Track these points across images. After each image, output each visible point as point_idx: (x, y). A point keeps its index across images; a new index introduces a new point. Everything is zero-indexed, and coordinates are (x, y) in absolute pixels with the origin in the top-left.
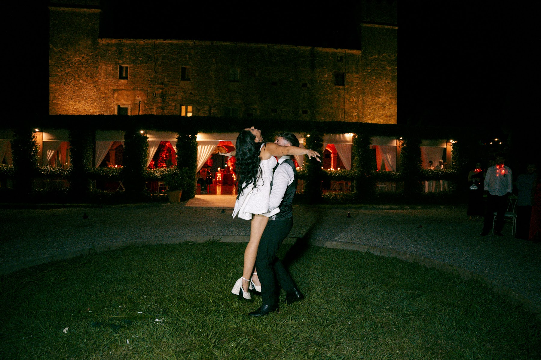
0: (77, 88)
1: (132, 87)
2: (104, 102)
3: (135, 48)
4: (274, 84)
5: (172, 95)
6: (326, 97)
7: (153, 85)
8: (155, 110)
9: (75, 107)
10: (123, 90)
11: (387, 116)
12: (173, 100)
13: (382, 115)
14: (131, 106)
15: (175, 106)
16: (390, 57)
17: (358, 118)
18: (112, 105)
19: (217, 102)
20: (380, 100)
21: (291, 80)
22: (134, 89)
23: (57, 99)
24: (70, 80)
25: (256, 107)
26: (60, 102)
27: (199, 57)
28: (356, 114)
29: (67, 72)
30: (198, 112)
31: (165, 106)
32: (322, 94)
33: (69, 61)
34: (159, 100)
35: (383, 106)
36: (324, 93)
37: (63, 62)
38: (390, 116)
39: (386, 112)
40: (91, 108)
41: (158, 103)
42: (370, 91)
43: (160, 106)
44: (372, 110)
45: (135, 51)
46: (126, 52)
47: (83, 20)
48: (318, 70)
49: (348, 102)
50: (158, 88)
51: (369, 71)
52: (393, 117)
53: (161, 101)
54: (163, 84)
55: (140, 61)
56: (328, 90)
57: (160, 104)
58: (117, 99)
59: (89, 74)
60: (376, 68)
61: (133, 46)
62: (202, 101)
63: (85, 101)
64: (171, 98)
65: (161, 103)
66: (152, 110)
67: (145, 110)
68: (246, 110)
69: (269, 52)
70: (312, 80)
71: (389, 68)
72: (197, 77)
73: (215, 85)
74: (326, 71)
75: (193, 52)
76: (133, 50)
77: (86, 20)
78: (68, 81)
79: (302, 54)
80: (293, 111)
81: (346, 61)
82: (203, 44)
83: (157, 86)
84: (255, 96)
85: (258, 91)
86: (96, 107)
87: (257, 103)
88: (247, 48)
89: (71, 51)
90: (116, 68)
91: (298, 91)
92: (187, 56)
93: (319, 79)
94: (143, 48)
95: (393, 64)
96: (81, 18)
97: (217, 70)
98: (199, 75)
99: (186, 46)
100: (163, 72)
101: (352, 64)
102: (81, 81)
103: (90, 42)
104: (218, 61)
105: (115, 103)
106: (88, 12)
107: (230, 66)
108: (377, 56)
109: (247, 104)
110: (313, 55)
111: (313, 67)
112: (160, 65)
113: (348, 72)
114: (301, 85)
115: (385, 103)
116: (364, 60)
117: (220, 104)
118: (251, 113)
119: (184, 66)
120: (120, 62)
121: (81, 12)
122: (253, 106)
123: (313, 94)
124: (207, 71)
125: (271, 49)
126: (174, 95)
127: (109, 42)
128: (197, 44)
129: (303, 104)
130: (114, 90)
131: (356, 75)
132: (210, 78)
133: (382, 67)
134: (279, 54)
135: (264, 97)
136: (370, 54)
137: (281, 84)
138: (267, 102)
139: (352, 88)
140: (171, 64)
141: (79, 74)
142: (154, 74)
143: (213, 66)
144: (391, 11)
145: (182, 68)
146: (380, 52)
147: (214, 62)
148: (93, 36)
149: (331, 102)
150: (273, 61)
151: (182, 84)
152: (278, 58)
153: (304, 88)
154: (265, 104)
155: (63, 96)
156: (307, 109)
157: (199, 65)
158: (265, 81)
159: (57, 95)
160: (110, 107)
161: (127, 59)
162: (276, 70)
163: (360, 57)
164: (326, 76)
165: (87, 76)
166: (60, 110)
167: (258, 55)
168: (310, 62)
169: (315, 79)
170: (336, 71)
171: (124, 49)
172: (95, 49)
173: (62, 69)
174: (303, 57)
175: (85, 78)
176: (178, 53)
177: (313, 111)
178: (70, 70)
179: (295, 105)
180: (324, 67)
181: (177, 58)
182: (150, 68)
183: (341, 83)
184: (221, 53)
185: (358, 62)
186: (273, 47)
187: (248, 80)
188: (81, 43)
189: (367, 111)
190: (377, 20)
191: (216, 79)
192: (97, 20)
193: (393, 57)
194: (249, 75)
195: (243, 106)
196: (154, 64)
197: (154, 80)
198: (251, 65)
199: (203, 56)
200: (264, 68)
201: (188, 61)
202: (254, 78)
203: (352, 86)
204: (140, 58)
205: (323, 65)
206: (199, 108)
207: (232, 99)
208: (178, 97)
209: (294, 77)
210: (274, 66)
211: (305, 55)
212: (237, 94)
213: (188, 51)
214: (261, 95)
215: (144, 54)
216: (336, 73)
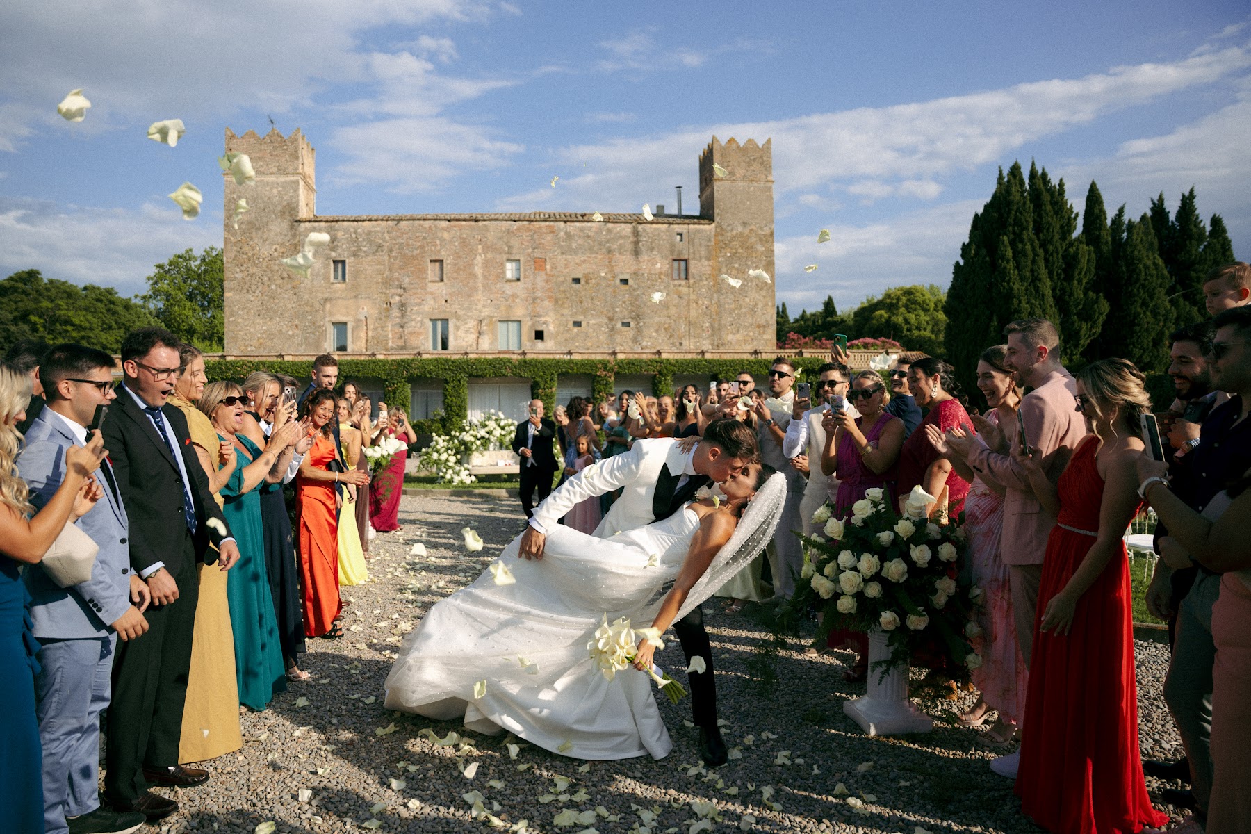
0: (266, 298)
1: (354, 294)
2: (310, 317)
3: (355, 232)
4: (577, 281)
5: (417, 304)
7: (386, 289)
8: (389, 329)
9: (263, 328)
10: (339, 298)
11: (759, 326)
12: (418, 313)
13: (752, 325)
14: (353, 324)
15: (422, 322)
16: (763, 230)
17: (712, 330)
18: (322, 323)
19: (487, 314)
20: (747, 300)
21: (603, 274)
22: (356, 297)
23: (237, 316)
24: (255, 285)
25: (549, 319)
26: (240, 320)
27: (456, 244)
28: (707, 325)
29: (251, 272)
30: (458, 331)
31: (406, 323)
33: (253, 255)
34: (396, 312)
35: (752, 310)
37: (244, 256)
38: (764, 326)
39: (758, 320)
40: (288, 328)
41: (395, 317)
44: (733, 317)
45: (356, 238)
46: (343, 238)
47: (275, 191)
48: (646, 258)
49: (694, 305)
50: (392, 296)
51: (729, 254)
52: (770, 327)
53: (400, 315)
54: (401, 288)
55: (365, 252)
56: (662, 288)
57: (397, 319)
58: (331, 314)
59: (285, 275)
60: (740, 250)
61: (352, 230)
62: (463, 313)
63: (279, 317)
64: (415, 309)
65: (399, 317)
66: (385, 329)
67: (375, 329)
68: (533, 325)
69: (566, 233)
70: (636, 274)
71: (760, 248)
72: (455, 275)
73: (484, 287)
74: (658, 258)
75: (446, 235)
76: (354, 236)
77: (279, 192)
78: (254, 287)
79: (618, 232)
80: (606, 324)
81: (691, 241)
82: (464, 223)
83: (393, 291)
84: (546, 302)
85: (550, 294)
86: (297, 326)
87: (551, 313)
88: (532, 227)
89: (256, 241)
90: (329, 264)
91: (614, 291)
92: (438, 242)
93: (647, 271)
94: (369, 233)
95: (767, 242)
96: (272, 188)
97: (486, 263)
98: (457, 272)
99: (436, 226)
100: (401, 268)
101: (700, 244)
102: (273, 287)
103: (285, 225)
104: (487, 249)
105: (327, 319)
106: (282, 179)
107: (505, 257)
108: (740, 229)
109: (534, 316)
110: (636, 233)
111: (636, 253)
112: (396, 258)
113: (694, 258)
114: (618, 282)
115: (756, 305)
116: (720, 238)
117: (492, 317)
118: (540, 329)
119: (433, 258)
120: (333, 254)
121: (272, 179)
122: (543, 319)
123: (638, 295)
124: (471, 265)
125: (571, 227)
126: (419, 304)
127: (316, 224)
128: (453, 223)
129: (622, 312)
130: (326, 300)
131: (706, 263)
132: (475, 276)
133: (750, 248)
134: (582, 234)
135: (560, 302)
136: (729, 228)
137: (587, 282)
138: (565, 311)
139: (701, 283)
140: (413, 256)
141: (270, 275)
142: (387, 273)
143: (478, 257)
144: (761, 157)
145: (431, 261)
146: (745, 224)
147: (480, 251)
148: (291, 215)
149: (668, 308)
150: (574, 246)
151: (432, 287)
152: (580, 242)
153: (624, 287)
154: (563, 315)
155: (245, 311)
156: (629, 320)
157: (457, 256)
158: (561, 279)
159: (235, 309)
160: (320, 327)
161: (344, 250)
162: (578, 259)
163: (713, 233)
164: (659, 265)
165: (283, 279)
166: (241, 333)
167: (549, 237)
168: (632, 245)
169: (641, 272)
170: (675, 257)
171: (340, 234)
172: (294, 236)
173: (243, 268)
174: (621, 237)
175: (279, 282)
176: (424, 238)
177: (639, 323)
178: (255, 270)
179: (610, 314)
180: (655, 252)
181: (422, 247)
182: (379, 264)
183: (683, 275)
184: (491, 236)
185: (710, 241)
186: (572, 224)
187: (535, 278)
188: (271, 227)
189: (727, 320)
190: (740, 172)
191: (485, 276)
192: (296, 190)
193: (767, 231)
194: (536, 269)
195: (528, 318)
196: (386, 258)
197: (387, 283)
198: (538, 254)
199: (464, 242)
200: (559, 257)
201: (439, 251)
202: (543, 274)
203: (701, 280)
204: (365, 249)
205: (652, 249)
206: (458, 324)
207: (509, 307)
208: (426, 308)
209: (606, 270)
210: (576, 253)
211: (623, 233)
212: (517, 300)
213: (439, 235)
214: (556, 301)
215: (371, 242)
216: (674, 260)
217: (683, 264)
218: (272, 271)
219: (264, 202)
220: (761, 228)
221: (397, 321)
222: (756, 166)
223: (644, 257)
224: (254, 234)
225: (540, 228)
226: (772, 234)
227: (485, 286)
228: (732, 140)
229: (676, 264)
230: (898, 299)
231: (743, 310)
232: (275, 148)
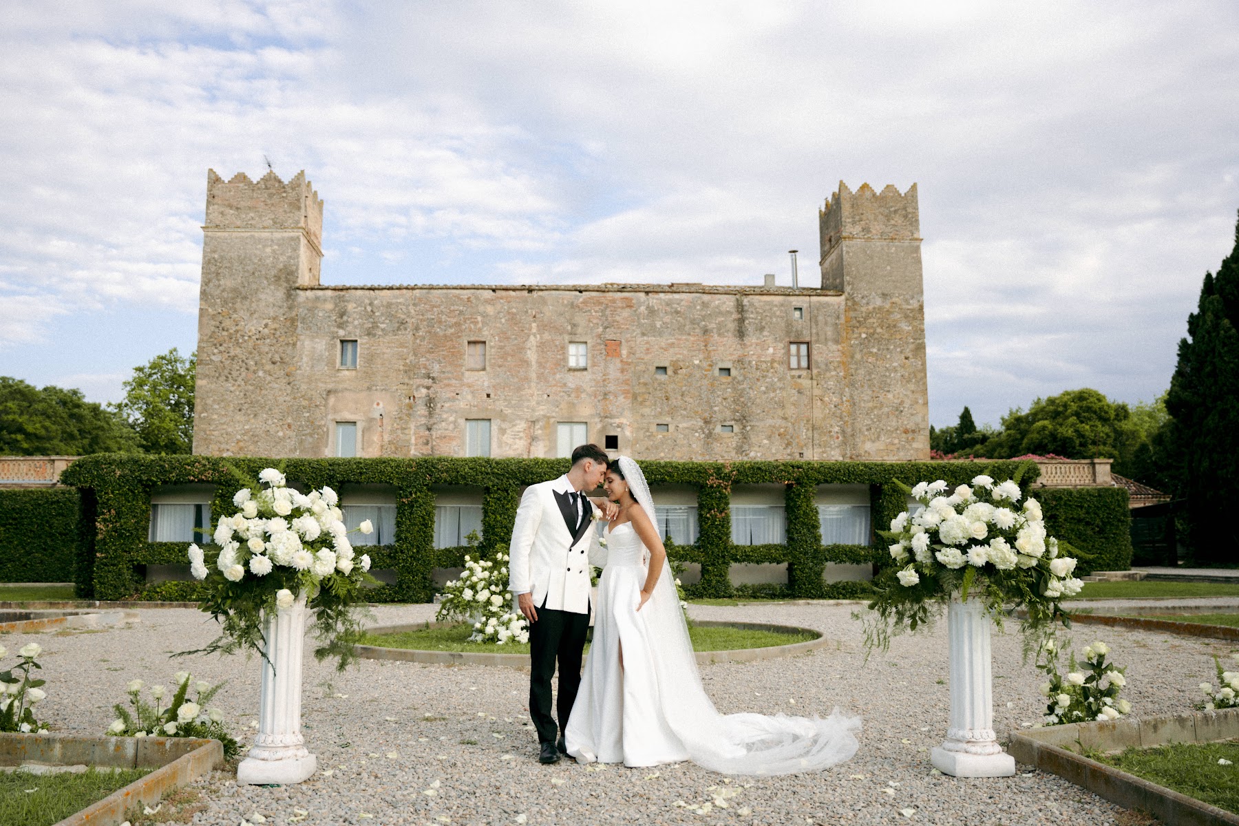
0: (251, 388)
1: (366, 385)
2: (308, 414)
3: (371, 304)
4: (662, 370)
5: (449, 399)
6: (772, 395)
7: (410, 378)
8: (412, 432)
9: (246, 427)
10: (346, 389)
11: (906, 432)
12: (452, 411)
13: (897, 429)
14: (364, 424)
15: (455, 422)
16: (908, 304)
17: (844, 437)
18: (323, 423)
19: (542, 413)
20: (890, 396)
21: (697, 362)
22: (369, 389)
23: (211, 411)
24: (237, 370)
25: (624, 421)
26: (215, 417)
27: (503, 320)
28: (837, 429)
29: (232, 354)
30: (503, 435)
31: (434, 424)
32: (763, 388)
33: (237, 331)
34: (422, 410)
35: (897, 410)
36: (767, 387)
37: (225, 333)
38: (913, 431)
39: (906, 423)
40: (279, 428)
41: (420, 416)
42: (867, 377)
43: (423, 422)
44: (872, 419)
45: (372, 311)
46: (354, 312)
47: (268, 250)
48: (754, 340)
49: (819, 403)
50: (418, 387)
51: (864, 336)
52: (922, 432)
53: (427, 413)
54: (429, 378)
55: (383, 330)
56: (776, 380)
57: (423, 419)
58: (335, 411)
59: (277, 358)
60: (879, 330)
61: (367, 301)
62: (510, 411)
63: (267, 414)
64: (447, 405)
65: (426, 416)
66: (406, 431)
67: (393, 431)
68: (604, 428)
69: (648, 307)
70: (740, 361)
71: (905, 327)
72: (500, 362)
73: (538, 377)
74: (770, 340)
75: (490, 310)
76: (369, 309)
77: (274, 251)
78: (235, 374)
79: (718, 307)
80: (701, 428)
81: (813, 319)
82: (512, 293)
83: (418, 381)
84: (621, 399)
85: (626, 387)
86: (289, 426)
87: (627, 413)
88: (602, 300)
89: (241, 313)
90: (334, 346)
91: (712, 385)
92: (479, 318)
93: (754, 357)
94: (389, 305)
95: (915, 318)
96: (264, 246)
97: (542, 346)
98: (504, 357)
99: (477, 298)
100: (430, 351)
101: (826, 323)
102: (261, 373)
103: (280, 294)
104: (543, 328)
105: (330, 417)
106: (278, 235)
107: (567, 338)
108: (878, 302)
109: (605, 416)
110: (740, 308)
111: (741, 333)
112: (423, 338)
113: (817, 341)
114: (717, 372)
115: (902, 403)
116: (852, 314)
117: (548, 418)
118: (612, 433)
119: (472, 339)
120: (341, 333)
121: (265, 235)
122: (617, 421)
123: (744, 389)
124: (521, 349)
125: (653, 300)
126: (452, 399)
127: (320, 293)
128: (499, 293)
129: (722, 410)
130: (329, 392)
131: (834, 347)
132: (526, 363)
133: (892, 327)
134: (668, 309)
135: (640, 399)
136: (864, 301)
137: (675, 372)
138: (646, 411)
139: (828, 375)
140: (445, 336)
141: (257, 358)
142: (411, 358)
143: (532, 338)
144: (905, 208)
145: (469, 343)
146: (884, 295)
147: (534, 331)
148: (288, 281)
149: (783, 407)
150: (658, 324)
151: (469, 377)
152: (667, 319)
153: (725, 379)
154: (643, 416)
155: (222, 404)
156: (732, 423)
157: (504, 336)
158: (641, 367)
159: (209, 401)
160: (319, 427)
161: (355, 327)
162: (663, 342)
163: (843, 307)
164: (771, 350)
165: (274, 363)
166: (216, 433)
167: (626, 313)
168: (736, 323)
169: (747, 359)
170: (792, 340)
171: (350, 307)
172: (290, 308)
173: (222, 348)
174: (721, 313)
175: (269, 367)
176: (461, 312)
177: (745, 427)
178: (238, 351)
179: (707, 415)
180: (765, 333)
181: (458, 324)
182: (402, 345)
183: (804, 364)
184: (549, 311)
185: (838, 317)
186: (656, 296)
187: (606, 367)
188: (262, 296)
189: (863, 422)
190: (876, 228)
191: (540, 364)
192: (296, 249)
193: (914, 304)
194: (608, 355)
195: (597, 420)
196: (410, 337)
197: (410, 370)
198: (610, 334)
199: (512, 318)
200: (639, 339)
201: (480, 330)
202: (618, 361)
203: (828, 370)
204: (382, 326)
205: (762, 329)
206: (504, 426)
207: (572, 405)
208: (461, 404)
209: (701, 356)
210: (660, 334)
211: (723, 308)
212: (583, 396)
213: (481, 309)
214: (635, 397)
215: (391, 317)
216: (791, 343)
217: (804, 348)
218: (260, 354)
219: (254, 264)
220: (907, 302)
221: (423, 420)
222: (898, 220)
223: (751, 339)
224: (238, 305)
225: (614, 301)
226: (921, 308)
227: (540, 377)
228: (865, 187)
229: (793, 348)
230: (1065, 406)
231: (886, 410)
232: (271, 196)
